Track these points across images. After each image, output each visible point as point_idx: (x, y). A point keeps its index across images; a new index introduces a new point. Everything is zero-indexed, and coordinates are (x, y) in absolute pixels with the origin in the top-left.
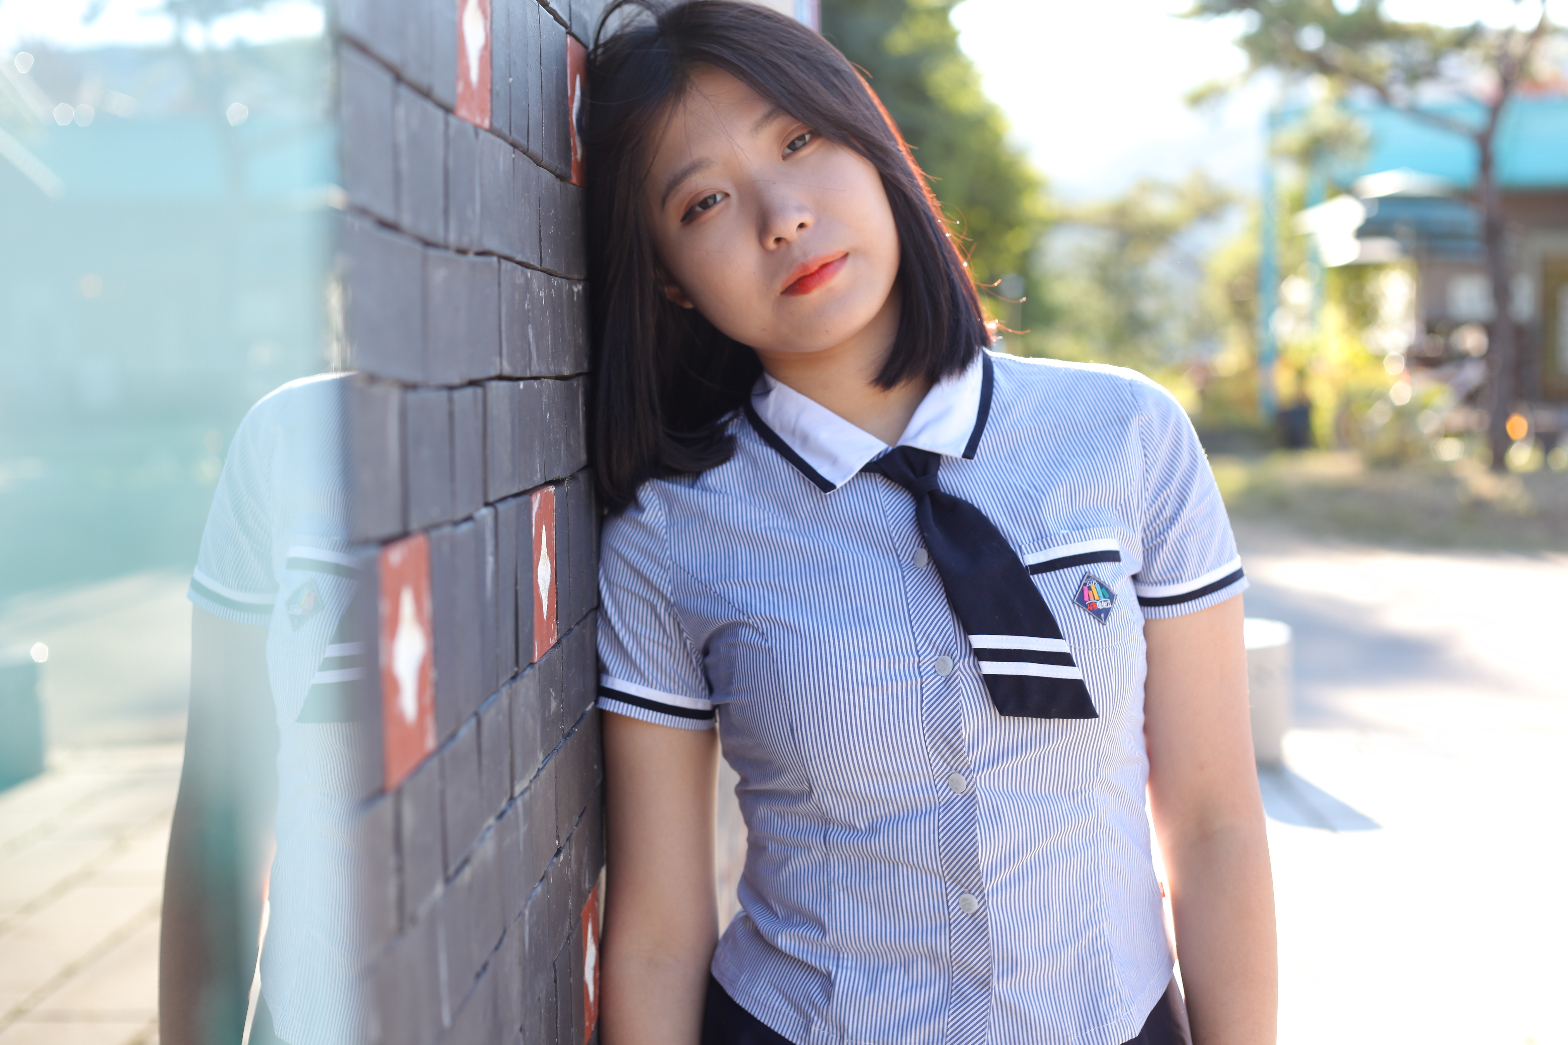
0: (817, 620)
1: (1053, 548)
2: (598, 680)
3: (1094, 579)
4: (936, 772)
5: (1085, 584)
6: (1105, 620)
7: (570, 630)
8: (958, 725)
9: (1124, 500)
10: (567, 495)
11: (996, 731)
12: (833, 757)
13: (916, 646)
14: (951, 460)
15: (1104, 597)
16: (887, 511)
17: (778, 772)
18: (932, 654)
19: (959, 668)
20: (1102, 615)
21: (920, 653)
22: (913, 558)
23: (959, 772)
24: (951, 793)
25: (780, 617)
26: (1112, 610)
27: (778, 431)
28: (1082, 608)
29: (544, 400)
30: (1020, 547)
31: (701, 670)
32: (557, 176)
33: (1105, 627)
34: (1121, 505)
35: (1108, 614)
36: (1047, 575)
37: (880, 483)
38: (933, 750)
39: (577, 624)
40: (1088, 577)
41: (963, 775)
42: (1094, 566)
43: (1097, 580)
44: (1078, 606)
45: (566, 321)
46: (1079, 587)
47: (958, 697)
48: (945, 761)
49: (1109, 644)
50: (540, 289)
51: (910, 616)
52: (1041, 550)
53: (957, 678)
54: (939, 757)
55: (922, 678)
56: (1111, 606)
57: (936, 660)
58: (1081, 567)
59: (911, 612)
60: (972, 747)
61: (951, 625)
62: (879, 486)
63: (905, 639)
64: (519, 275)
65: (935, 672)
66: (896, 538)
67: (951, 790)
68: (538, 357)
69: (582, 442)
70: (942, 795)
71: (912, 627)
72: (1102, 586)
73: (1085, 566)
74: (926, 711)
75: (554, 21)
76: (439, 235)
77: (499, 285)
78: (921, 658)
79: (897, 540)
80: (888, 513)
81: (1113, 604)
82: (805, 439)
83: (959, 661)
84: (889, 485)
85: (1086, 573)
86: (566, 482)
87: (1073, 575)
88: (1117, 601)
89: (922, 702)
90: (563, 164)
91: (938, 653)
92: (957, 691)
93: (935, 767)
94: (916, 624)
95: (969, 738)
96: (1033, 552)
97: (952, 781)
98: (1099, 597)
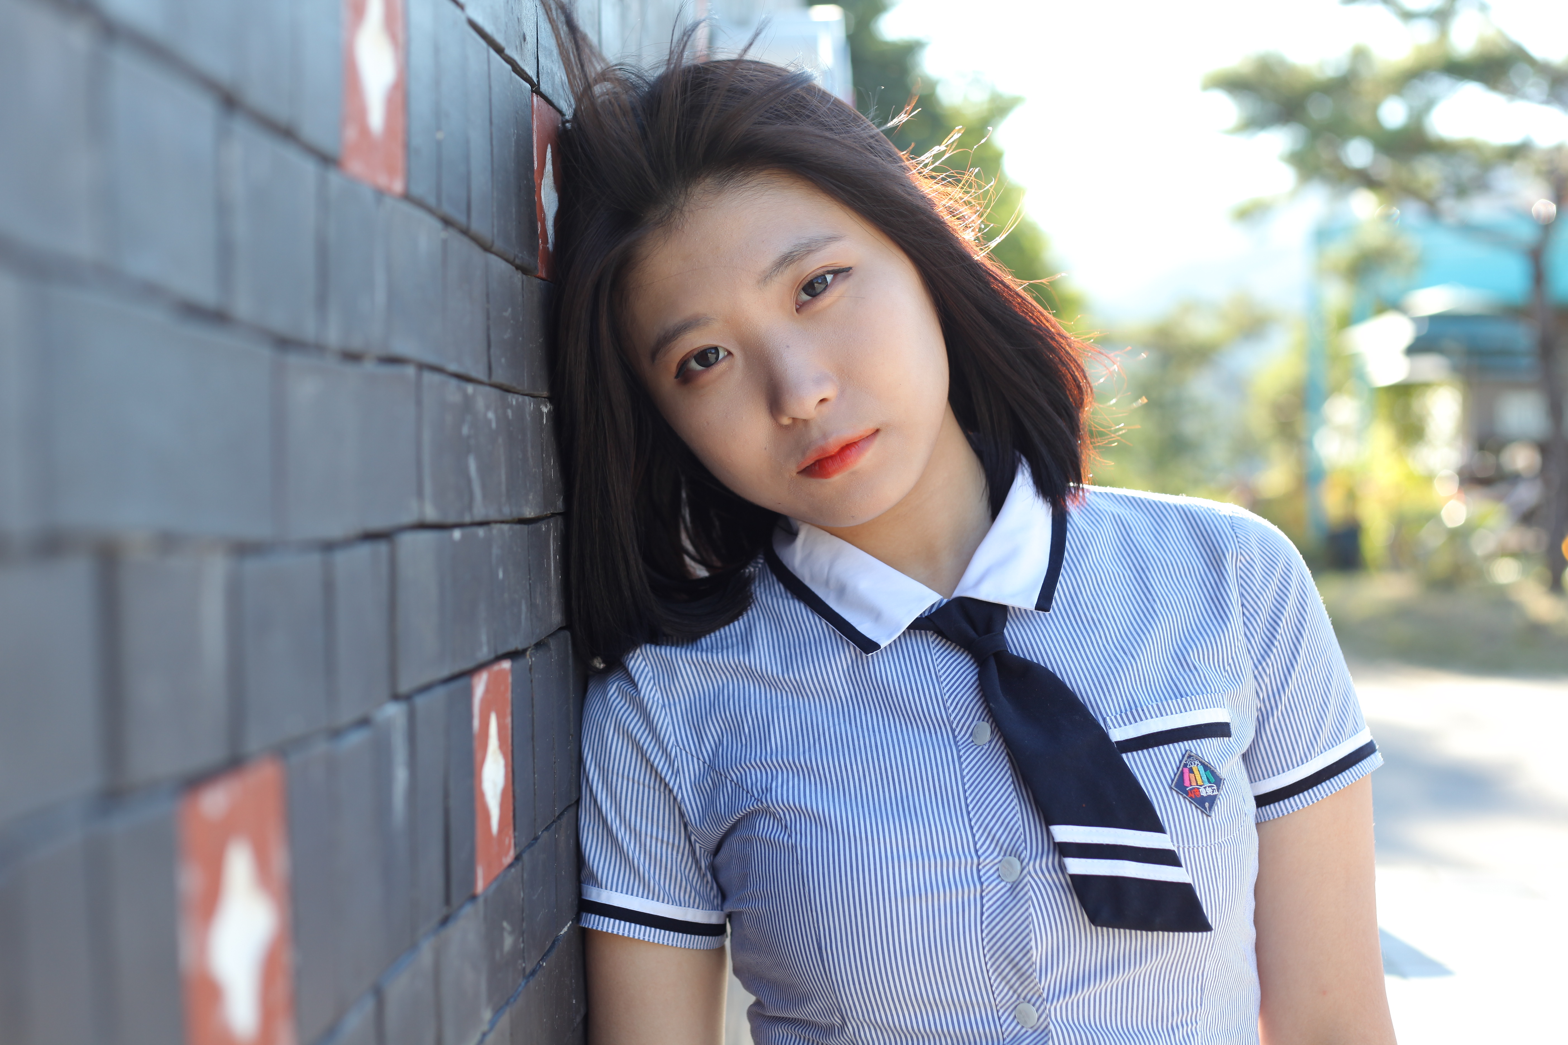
0: (852, 810)
1: (1145, 721)
2: (579, 892)
3: (1197, 760)
4: (1000, 1002)
5: (1185, 765)
6: (1210, 810)
7: (536, 839)
8: (1028, 943)
9: (1232, 658)
10: (530, 669)
11: (1075, 951)
12: (871, 983)
13: (975, 844)
14: (1021, 613)
15: (1210, 782)
16: (941, 677)
17: (803, 999)
18: (995, 854)
19: (1029, 873)
20: (1207, 804)
21: (979, 853)
22: (971, 735)
23: (1029, 1002)
24: (1019, 1027)
25: (806, 807)
26: (1219, 798)
27: (807, 582)
28: (1182, 795)
29: (496, 551)
30: (1104, 720)
31: (711, 875)
32: (518, 268)
33: (1209, 819)
34: (1229, 665)
35: (1214, 803)
36: (1138, 754)
37: (933, 643)
38: (996, 974)
39: (547, 828)
40: (1190, 756)
41: (1034, 1005)
42: (1197, 743)
43: (1201, 760)
44: (1177, 792)
45: (529, 449)
46: (1178, 769)
47: (1027, 909)
48: (1011, 987)
49: (1215, 840)
50: (488, 408)
51: (967, 806)
52: (1131, 723)
53: (1026, 885)
54: (1003, 983)
55: (982, 884)
56: (1217, 793)
57: (1000, 861)
58: (1181, 743)
59: (969, 801)
60: (1044, 970)
61: (1019, 819)
62: (932, 646)
63: (961, 835)
64: (453, 391)
65: (999, 876)
66: (952, 708)
67: (1018, 1023)
68: (485, 496)
69: (555, 598)
70: (1006, 1029)
71: (970, 820)
72: (1206, 767)
73: (1185, 742)
74: (987, 927)
75: (513, 74)
76: (309, 329)
77: (419, 403)
78: (981, 860)
79: (953, 711)
80: (942, 679)
81: (1220, 790)
82: (842, 591)
83: (1028, 863)
84: (943, 645)
85: (1186, 751)
86: (528, 653)
87: (1172, 753)
88: (1225, 787)
89: (982, 914)
90: (525, 252)
91: (1002, 853)
92: (1026, 902)
93: (998, 995)
94: (974, 816)
95: (1041, 959)
96: (1120, 726)
97: (1020, 1012)
98: (1203, 782)
